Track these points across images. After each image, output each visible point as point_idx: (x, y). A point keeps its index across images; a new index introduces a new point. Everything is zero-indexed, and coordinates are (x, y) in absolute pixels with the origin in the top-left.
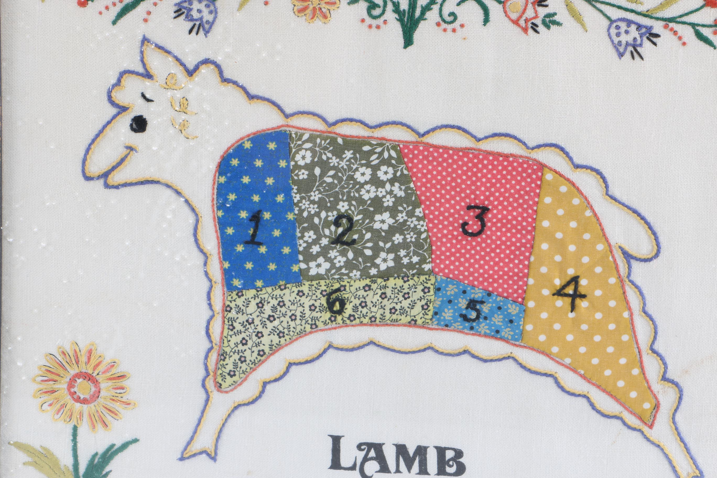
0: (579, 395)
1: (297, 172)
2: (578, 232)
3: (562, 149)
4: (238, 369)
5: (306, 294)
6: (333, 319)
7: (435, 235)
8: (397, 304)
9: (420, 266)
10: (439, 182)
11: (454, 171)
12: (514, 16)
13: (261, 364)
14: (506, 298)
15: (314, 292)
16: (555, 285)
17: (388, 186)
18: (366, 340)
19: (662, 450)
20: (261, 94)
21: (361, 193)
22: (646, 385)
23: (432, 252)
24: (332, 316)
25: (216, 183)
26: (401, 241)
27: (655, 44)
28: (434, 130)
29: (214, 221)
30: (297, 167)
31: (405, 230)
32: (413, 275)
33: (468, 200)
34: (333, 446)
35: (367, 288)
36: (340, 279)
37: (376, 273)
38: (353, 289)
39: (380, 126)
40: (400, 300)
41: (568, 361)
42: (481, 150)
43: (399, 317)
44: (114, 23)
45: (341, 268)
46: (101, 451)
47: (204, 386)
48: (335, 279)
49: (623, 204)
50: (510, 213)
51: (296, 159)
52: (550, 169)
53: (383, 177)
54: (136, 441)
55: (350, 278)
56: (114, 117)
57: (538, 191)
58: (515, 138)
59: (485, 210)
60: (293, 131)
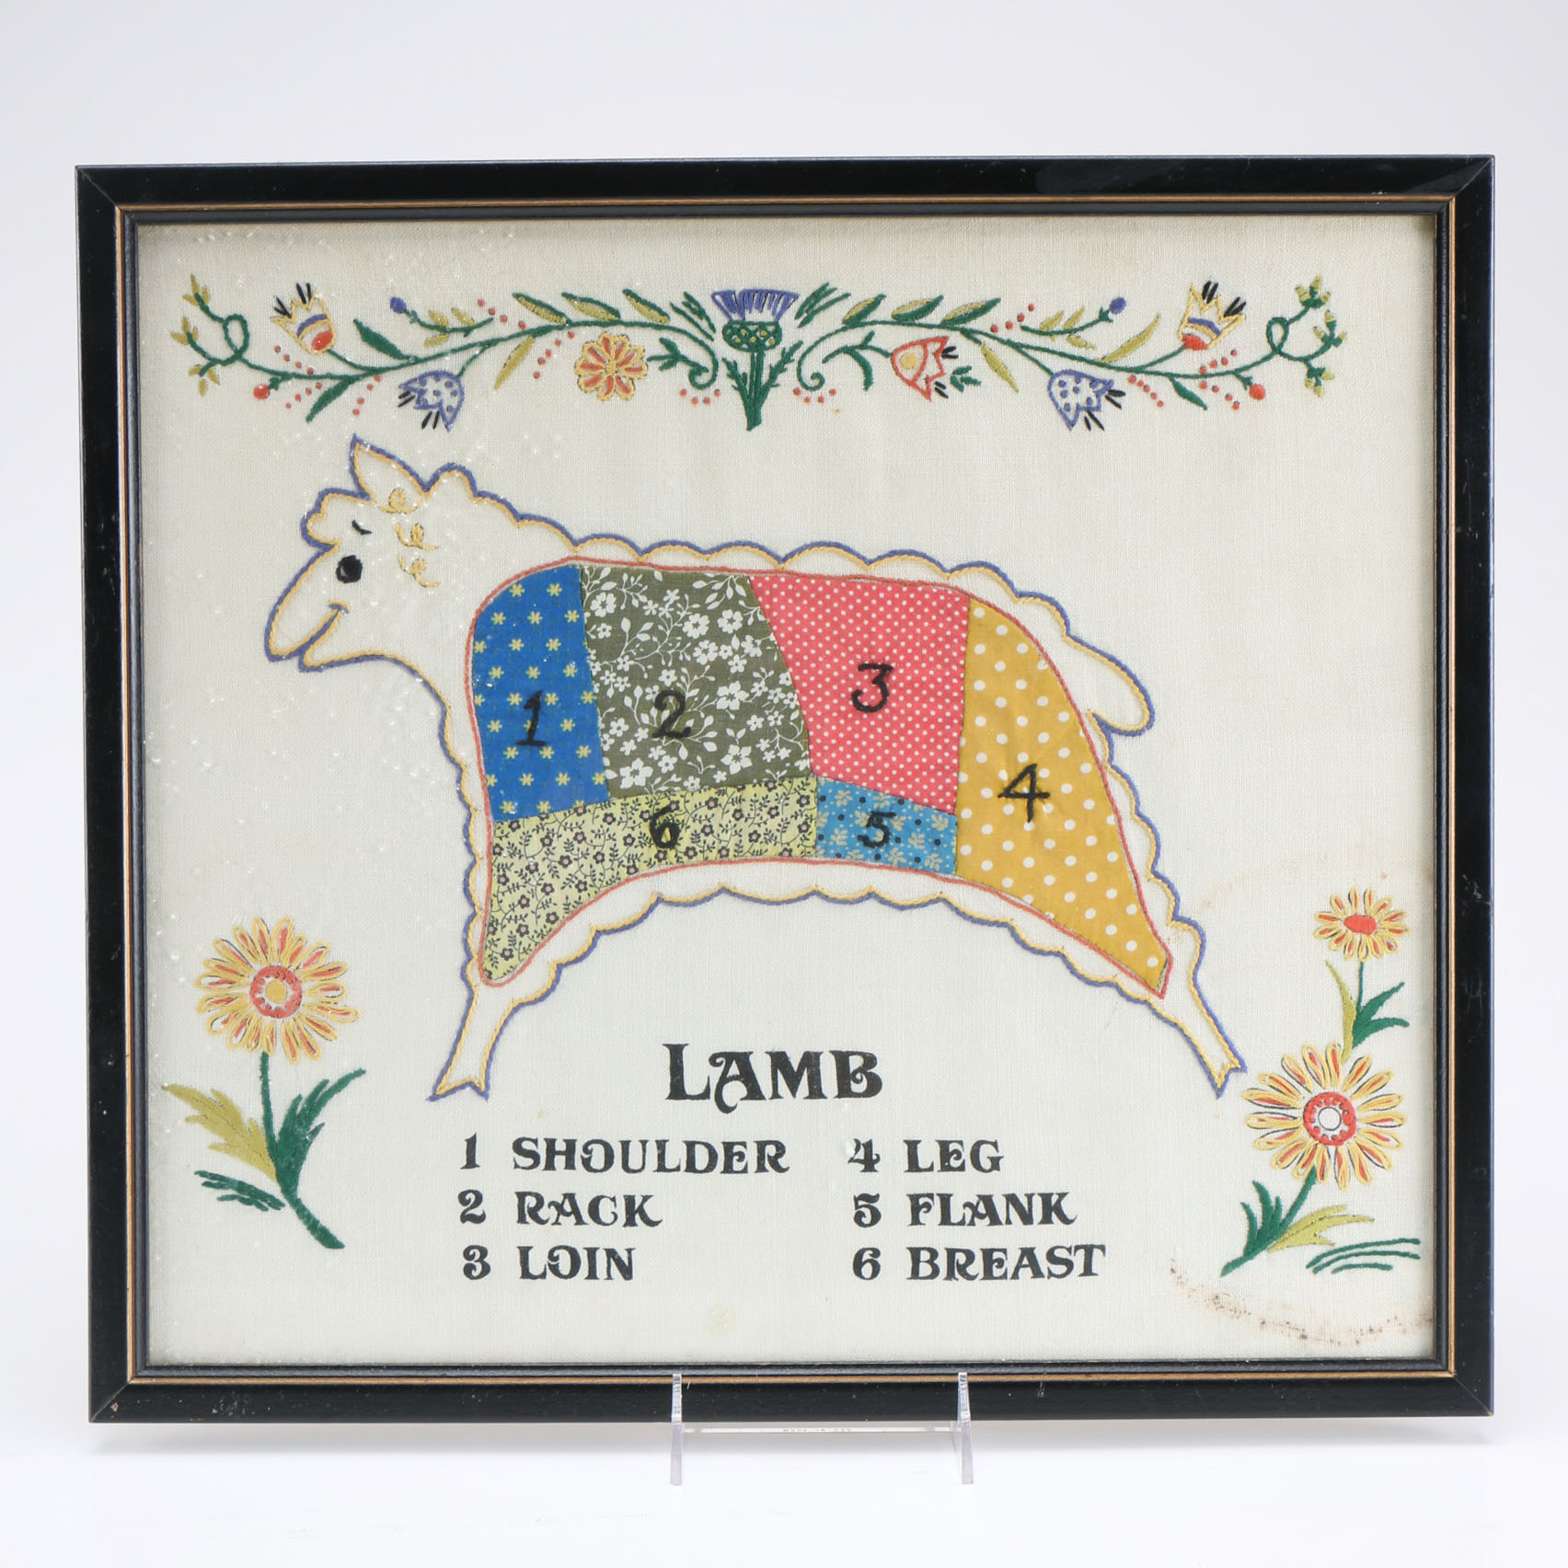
0: (1050, 953)
1: (594, 627)
2: (1030, 696)
3: (996, 570)
4: (517, 946)
5: (618, 819)
6: (661, 856)
7: (812, 713)
8: (759, 825)
9: (792, 764)
10: (813, 631)
11: (835, 612)
12: (909, 375)
13: (552, 936)
14: (929, 805)
15: (630, 815)
16: (1001, 781)
17: (735, 642)
18: (714, 887)
19: (1181, 1030)
20: (534, 512)
21: (695, 655)
22: (1150, 929)
23: (810, 741)
24: (659, 851)
25: (471, 652)
26: (760, 726)
27: (1119, 406)
28: (800, 550)
29: (470, 712)
30: (595, 620)
31: (765, 709)
32: (782, 779)
33: (859, 657)
34: (671, 1061)
35: (712, 803)
36: (669, 791)
37: (724, 779)
38: (690, 807)
39: (718, 549)
40: (764, 819)
41: (1028, 899)
42: (872, 578)
43: (764, 847)
44: (309, 418)
45: (669, 774)
46: (306, 1092)
47: (464, 977)
48: (661, 792)
49: (1093, 649)
50: (925, 672)
51: (592, 608)
52: (981, 601)
53: (728, 628)
54: (360, 1073)
55: (684, 789)
56: (311, 561)
57: (964, 635)
58: (924, 556)
59: (886, 669)
60: (586, 566)
